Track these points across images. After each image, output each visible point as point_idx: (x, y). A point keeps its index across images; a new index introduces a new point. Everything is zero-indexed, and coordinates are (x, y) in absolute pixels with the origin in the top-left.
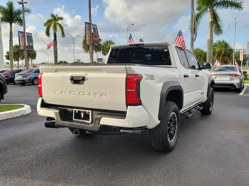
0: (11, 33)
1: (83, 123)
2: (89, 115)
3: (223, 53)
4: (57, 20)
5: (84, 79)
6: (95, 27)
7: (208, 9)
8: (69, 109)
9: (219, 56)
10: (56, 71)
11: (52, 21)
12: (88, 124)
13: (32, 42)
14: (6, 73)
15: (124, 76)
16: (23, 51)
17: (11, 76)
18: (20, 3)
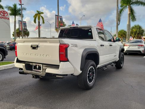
0: (15, 21)
1: (37, 71)
2: (41, 67)
3: (138, 32)
4: (40, 14)
5: (38, 46)
6: (61, 17)
7: (128, 6)
8: (31, 64)
9: (135, 34)
10: (24, 42)
11: (37, 14)
12: (40, 72)
13: (26, 26)
14: (11, 44)
15: (58, 45)
16: (21, 31)
17: (14, 46)
18: (20, 5)
